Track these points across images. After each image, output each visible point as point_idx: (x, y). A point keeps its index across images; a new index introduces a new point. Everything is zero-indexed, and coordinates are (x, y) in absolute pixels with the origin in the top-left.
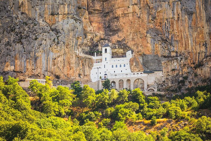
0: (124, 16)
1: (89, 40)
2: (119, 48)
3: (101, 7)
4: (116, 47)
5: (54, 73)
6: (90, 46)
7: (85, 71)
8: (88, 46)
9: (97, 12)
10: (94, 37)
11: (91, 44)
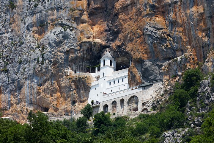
0: (123, 11)
1: (85, 52)
2: (121, 56)
3: (103, 4)
4: (118, 56)
5: (41, 105)
6: (89, 60)
7: (81, 96)
8: (87, 60)
9: (99, 11)
10: (92, 47)
11: (89, 56)
